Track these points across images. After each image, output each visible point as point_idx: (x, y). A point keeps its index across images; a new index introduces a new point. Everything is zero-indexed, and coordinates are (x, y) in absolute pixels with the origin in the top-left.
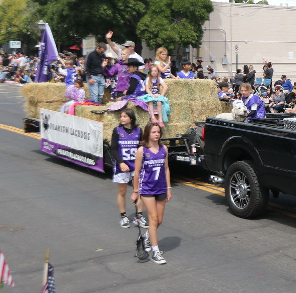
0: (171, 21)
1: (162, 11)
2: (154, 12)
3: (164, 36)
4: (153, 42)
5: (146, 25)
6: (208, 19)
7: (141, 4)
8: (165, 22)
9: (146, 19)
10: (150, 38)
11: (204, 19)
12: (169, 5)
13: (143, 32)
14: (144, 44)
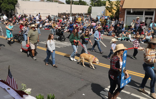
0: (8, 5)
1: (6, 2)
2: (4, 2)
3: (7, 8)
4: (4, 9)
5: (2, 5)
6: (17, 4)
7: (1, 1)
8: (7, 5)
9: (3, 4)
10: (4, 8)
11: (16, 4)
12: (8, 1)
13: (2, 7)
14: (2, 10)
